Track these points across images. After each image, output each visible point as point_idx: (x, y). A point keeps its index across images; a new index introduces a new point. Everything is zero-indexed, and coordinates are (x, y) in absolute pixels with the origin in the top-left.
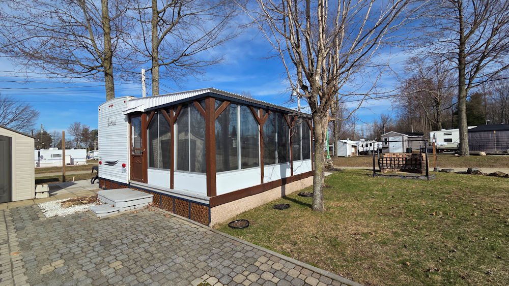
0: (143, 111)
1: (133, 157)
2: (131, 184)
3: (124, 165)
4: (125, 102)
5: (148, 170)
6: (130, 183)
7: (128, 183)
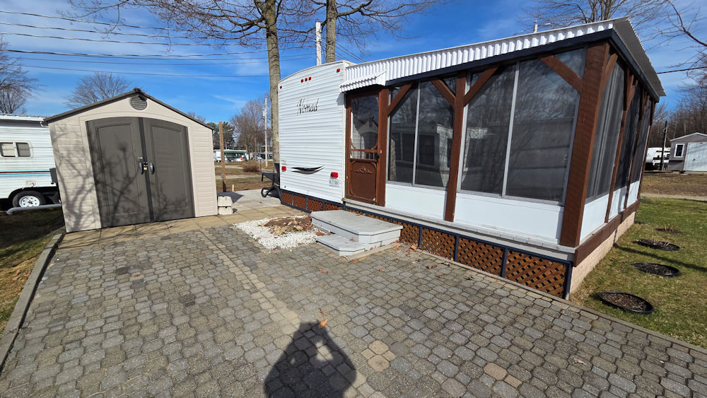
0: (384, 84)
1: (351, 164)
2: (347, 205)
3: (334, 175)
4: (338, 71)
5: (387, 185)
6: (344, 202)
7: (342, 203)
